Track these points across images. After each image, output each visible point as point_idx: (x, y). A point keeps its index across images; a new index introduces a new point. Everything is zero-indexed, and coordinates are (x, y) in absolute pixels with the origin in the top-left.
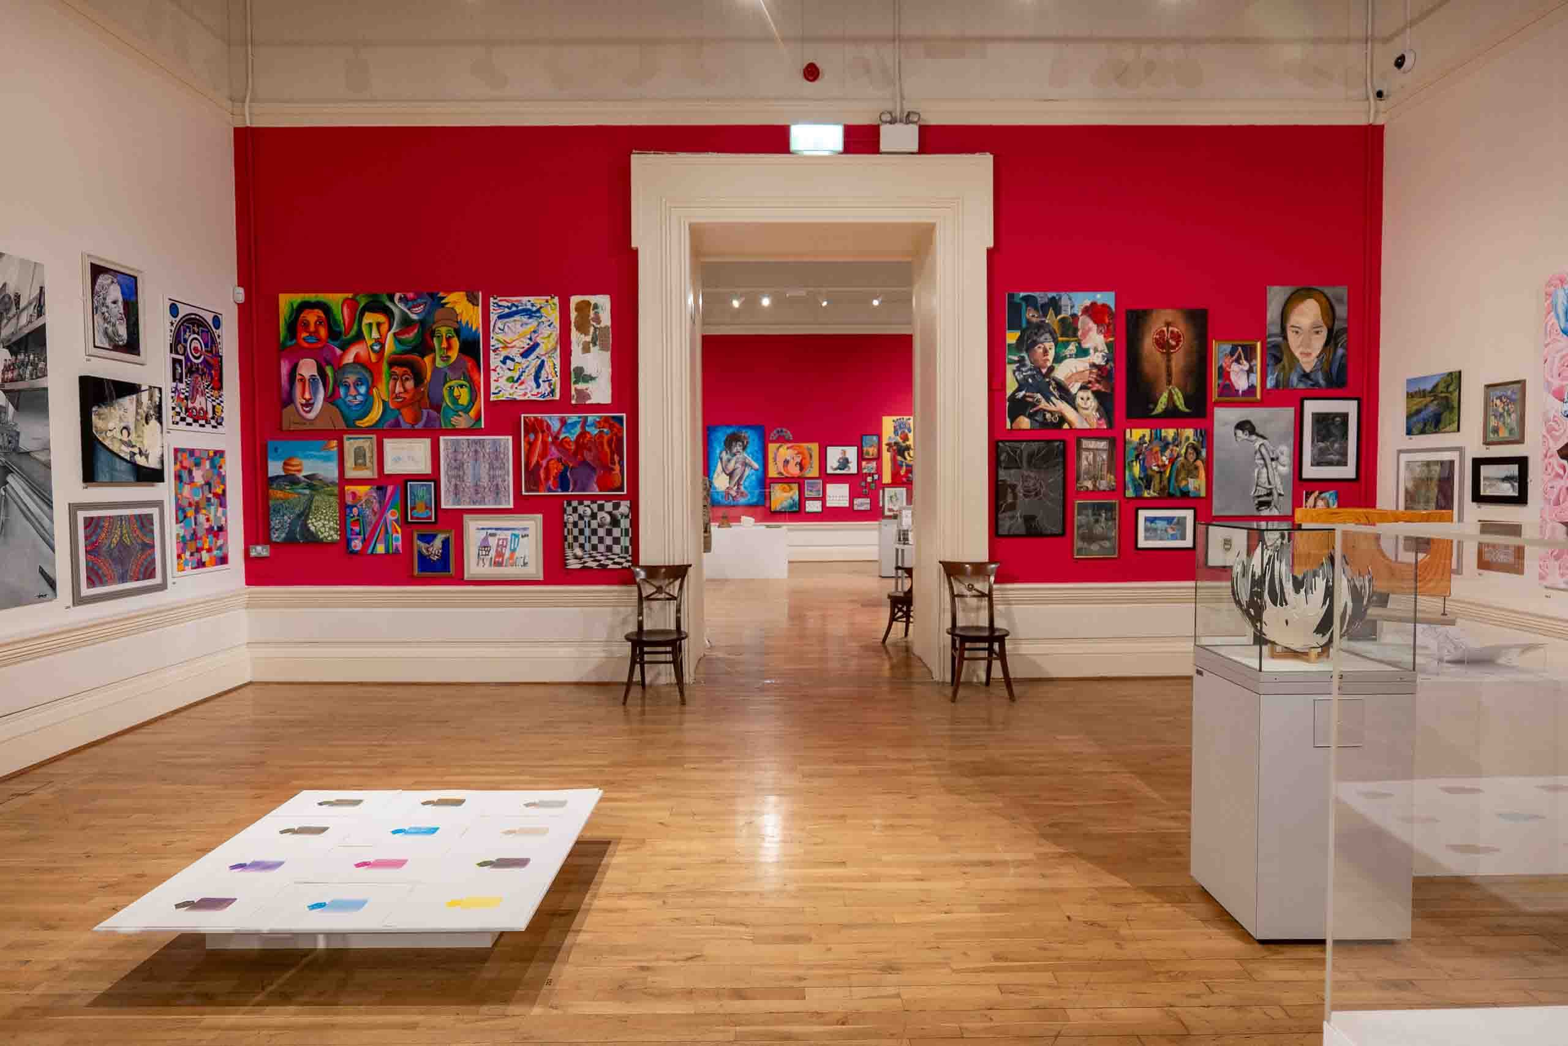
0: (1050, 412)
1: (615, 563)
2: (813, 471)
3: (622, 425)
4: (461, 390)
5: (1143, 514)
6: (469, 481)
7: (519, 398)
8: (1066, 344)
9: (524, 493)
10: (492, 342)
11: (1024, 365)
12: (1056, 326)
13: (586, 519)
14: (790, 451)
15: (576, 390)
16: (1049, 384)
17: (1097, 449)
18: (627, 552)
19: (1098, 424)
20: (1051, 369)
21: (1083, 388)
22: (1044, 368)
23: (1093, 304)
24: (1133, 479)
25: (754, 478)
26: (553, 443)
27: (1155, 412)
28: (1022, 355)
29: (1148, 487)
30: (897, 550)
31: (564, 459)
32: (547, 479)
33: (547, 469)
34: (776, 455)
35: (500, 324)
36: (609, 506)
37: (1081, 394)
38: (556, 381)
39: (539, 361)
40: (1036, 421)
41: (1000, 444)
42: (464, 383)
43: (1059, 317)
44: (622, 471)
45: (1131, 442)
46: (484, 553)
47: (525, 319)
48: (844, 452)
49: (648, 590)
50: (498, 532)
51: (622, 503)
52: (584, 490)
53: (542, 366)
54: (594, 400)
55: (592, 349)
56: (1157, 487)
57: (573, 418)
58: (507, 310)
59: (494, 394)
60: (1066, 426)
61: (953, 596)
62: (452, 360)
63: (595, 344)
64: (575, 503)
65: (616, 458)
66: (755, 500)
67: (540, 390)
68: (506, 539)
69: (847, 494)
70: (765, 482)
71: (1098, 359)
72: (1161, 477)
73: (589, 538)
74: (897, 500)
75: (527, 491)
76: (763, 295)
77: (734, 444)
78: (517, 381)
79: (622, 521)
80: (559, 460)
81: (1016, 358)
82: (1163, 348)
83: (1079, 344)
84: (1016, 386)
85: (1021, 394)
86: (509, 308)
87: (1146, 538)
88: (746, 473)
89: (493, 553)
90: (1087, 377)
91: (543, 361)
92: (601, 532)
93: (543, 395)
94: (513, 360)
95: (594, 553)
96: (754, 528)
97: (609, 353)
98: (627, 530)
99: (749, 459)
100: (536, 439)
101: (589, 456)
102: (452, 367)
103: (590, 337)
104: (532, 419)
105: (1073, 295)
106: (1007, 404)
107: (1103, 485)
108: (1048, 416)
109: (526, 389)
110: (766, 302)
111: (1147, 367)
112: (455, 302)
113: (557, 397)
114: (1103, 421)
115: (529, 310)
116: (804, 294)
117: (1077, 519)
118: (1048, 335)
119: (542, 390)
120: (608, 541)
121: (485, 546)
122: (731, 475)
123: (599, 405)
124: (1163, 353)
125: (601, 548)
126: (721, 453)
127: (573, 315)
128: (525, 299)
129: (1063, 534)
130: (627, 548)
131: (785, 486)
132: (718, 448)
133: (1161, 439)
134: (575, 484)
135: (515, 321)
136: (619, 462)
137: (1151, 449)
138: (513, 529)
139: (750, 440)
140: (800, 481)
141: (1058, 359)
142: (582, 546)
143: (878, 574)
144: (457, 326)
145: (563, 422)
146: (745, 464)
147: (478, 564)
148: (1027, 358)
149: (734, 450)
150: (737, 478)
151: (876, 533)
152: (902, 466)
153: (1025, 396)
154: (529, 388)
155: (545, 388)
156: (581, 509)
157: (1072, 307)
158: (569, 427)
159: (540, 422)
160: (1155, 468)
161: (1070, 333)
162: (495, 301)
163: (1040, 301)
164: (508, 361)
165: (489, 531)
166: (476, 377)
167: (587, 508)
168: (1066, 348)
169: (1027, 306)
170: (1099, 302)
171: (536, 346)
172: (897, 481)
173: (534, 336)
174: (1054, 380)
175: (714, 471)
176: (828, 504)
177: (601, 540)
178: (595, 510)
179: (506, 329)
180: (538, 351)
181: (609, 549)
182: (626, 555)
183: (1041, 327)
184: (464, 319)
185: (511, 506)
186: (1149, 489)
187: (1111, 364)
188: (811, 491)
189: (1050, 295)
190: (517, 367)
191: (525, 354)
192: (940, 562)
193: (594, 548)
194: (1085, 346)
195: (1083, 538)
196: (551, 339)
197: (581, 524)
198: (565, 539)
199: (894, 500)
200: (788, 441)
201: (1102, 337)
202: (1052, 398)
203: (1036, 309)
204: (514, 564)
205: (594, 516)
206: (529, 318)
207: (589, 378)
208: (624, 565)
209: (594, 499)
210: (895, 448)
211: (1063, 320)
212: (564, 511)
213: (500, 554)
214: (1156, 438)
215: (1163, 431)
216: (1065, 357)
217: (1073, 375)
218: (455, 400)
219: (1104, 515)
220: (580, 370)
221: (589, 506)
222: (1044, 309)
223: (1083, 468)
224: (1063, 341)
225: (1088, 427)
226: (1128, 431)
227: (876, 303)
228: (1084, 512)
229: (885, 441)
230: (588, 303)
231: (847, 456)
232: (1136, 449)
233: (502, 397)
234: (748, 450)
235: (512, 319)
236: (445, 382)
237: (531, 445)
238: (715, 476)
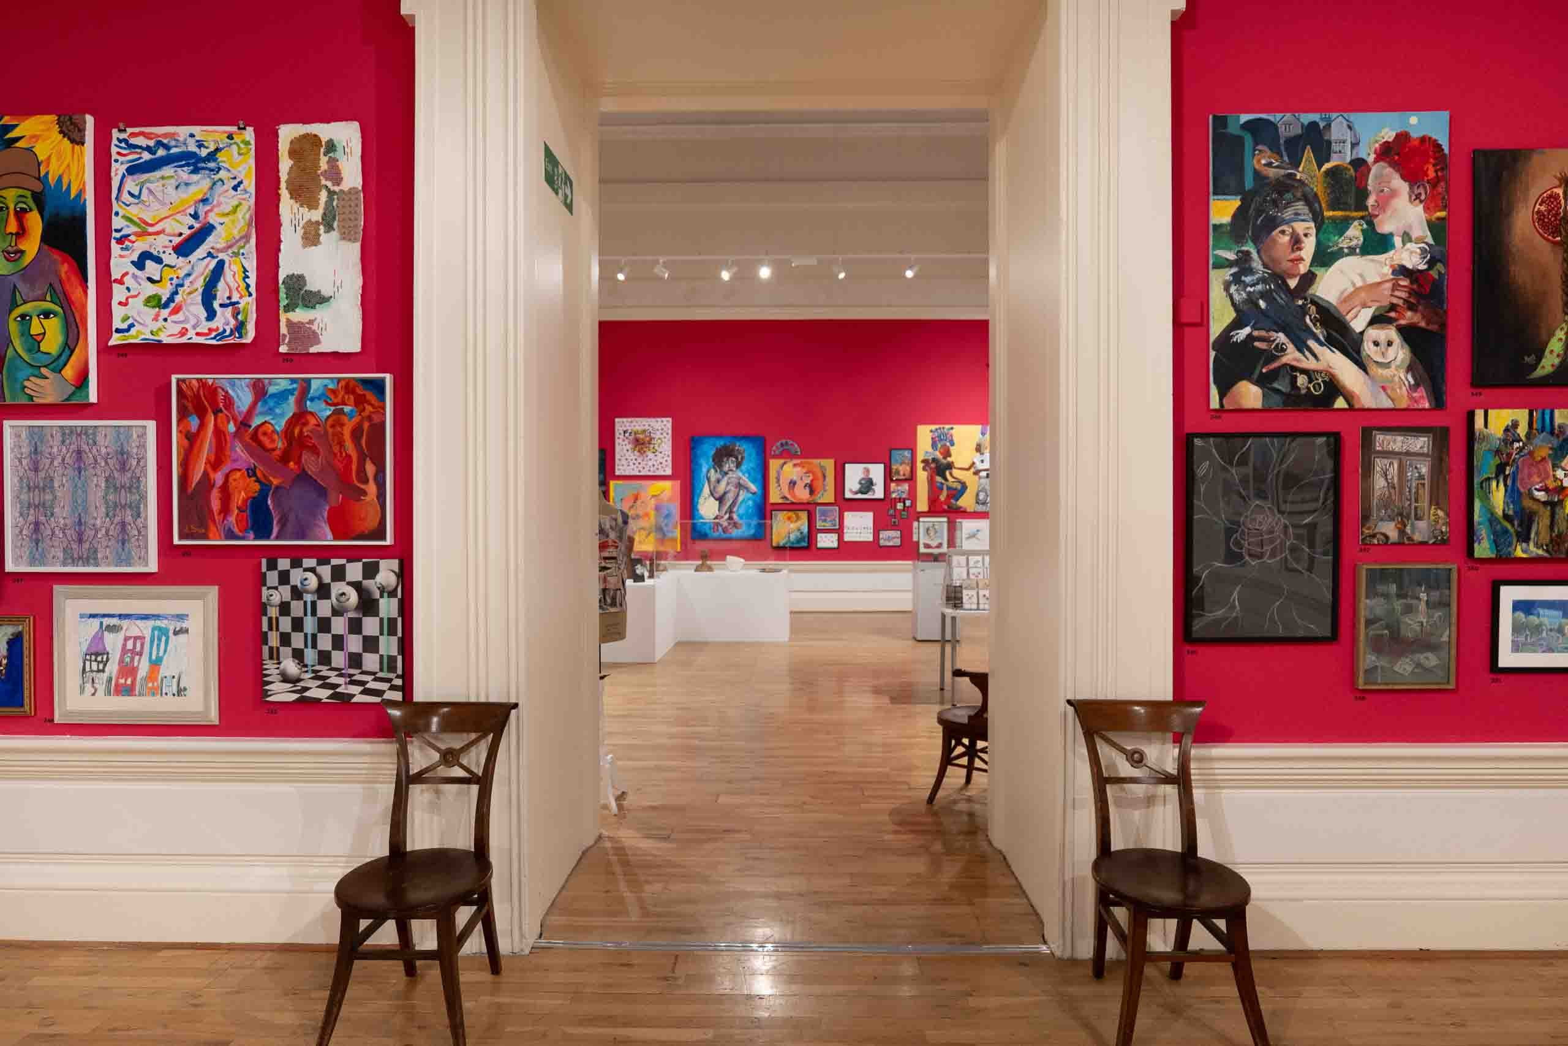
0: (1304, 371)
1: (367, 692)
2: (828, 496)
3: (383, 400)
4: (45, 322)
5: (1509, 595)
6: (63, 514)
7: (166, 340)
8: (1342, 225)
9: (176, 541)
10: (117, 222)
11: (1250, 271)
12: (1318, 187)
13: (308, 598)
14: (798, 469)
15: (290, 324)
16: (1303, 310)
17: (1408, 453)
18: (392, 668)
19: (1411, 398)
20: (1309, 279)
21: (1375, 321)
22: (1293, 276)
23: (1402, 137)
24: (1492, 520)
25: (750, 503)
26: (237, 434)
27: (1539, 372)
28: (1244, 248)
29: (1524, 538)
30: (944, 616)
31: (260, 470)
32: (225, 510)
33: (225, 489)
34: (778, 473)
35: (131, 185)
36: (354, 571)
37: (1374, 333)
38: (249, 304)
39: (213, 263)
40: (1278, 391)
41: (1198, 442)
42: (58, 309)
43: (1327, 166)
44: (381, 495)
45: (1484, 438)
46: (95, 666)
47: (184, 174)
48: (867, 471)
49: (420, 758)
50: (125, 623)
51: (384, 564)
52: (303, 538)
53: (218, 271)
54: (326, 345)
55: (324, 237)
56: (1545, 537)
57: (280, 382)
58: (146, 156)
59: (118, 331)
60: (1340, 403)
61: (1101, 781)
62: (28, 259)
63: (329, 228)
64: (284, 564)
65: (370, 469)
66: (752, 532)
67: (213, 325)
68: (142, 638)
69: (871, 524)
70: (764, 510)
71: (1411, 257)
72: (1553, 515)
73: (314, 637)
74: (936, 532)
75: (181, 537)
76: (761, 263)
77: (725, 459)
78: (166, 306)
79: (383, 603)
80: (251, 472)
81: (1231, 256)
82: (1556, 232)
83: (1370, 224)
84: (1230, 315)
85: (1243, 333)
86: (148, 149)
87: (1516, 648)
88: (741, 498)
89: (112, 668)
90: (1386, 296)
91: (221, 264)
92: (339, 626)
93: (221, 335)
94: (158, 260)
95: (324, 671)
96: (743, 572)
97: (356, 247)
98: (392, 622)
99: (745, 480)
100: (202, 425)
101: (311, 464)
102: (26, 273)
103: (321, 211)
104: (195, 383)
105: (1356, 118)
106: (1212, 354)
107: (1420, 531)
108: (1302, 380)
109: (186, 321)
110: (765, 273)
111: (1520, 275)
112: (35, 137)
113: (250, 336)
114: (1421, 392)
115: (192, 155)
116: (815, 263)
117: (1367, 606)
118: (1301, 206)
119: (218, 323)
120: (354, 644)
121: (96, 653)
122: (721, 500)
123: (335, 355)
124: (1555, 243)
125: (339, 659)
126: (708, 471)
127: (285, 165)
128: (183, 131)
129: (1334, 637)
130: (392, 660)
131: (791, 514)
132: (705, 465)
133: (1552, 433)
134: (283, 523)
135: (163, 178)
136: (375, 478)
137: (1531, 453)
138: (157, 617)
139: (746, 455)
140: (809, 508)
141: (1325, 257)
142: (298, 655)
143: (911, 636)
144: (38, 187)
145: (259, 391)
146: (740, 486)
147: (82, 690)
148: (1255, 255)
149: (726, 468)
150: (728, 504)
151: (909, 576)
152: (942, 489)
153: (1249, 336)
154: (193, 321)
155: (224, 319)
156: (296, 576)
157: (1354, 145)
158: (271, 403)
159: (212, 391)
160: (1541, 495)
161: (1351, 201)
162: (123, 136)
163: (1284, 133)
164: (149, 264)
165: (107, 621)
166: (76, 293)
167: (309, 575)
168: (1341, 233)
169: (1256, 144)
170: (1415, 134)
171: (207, 230)
172: (935, 509)
173: (202, 209)
174: (1313, 302)
175: (699, 495)
176: (847, 538)
177: (338, 642)
178: (327, 579)
179: (144, 197)
180: (211, 242)
181: (355, 661)
182: (391, 675)
183: (1285, 187)
184: (54, 171)
185: (153, 567)
186: (1527, 539)
187: (1440, 266)
188: (825, 521)
189: (1307, 118)
190: (168, 273)
191: (184, 248)
192: (1069, 702)
193: (324, 658)
194: (1385, 226)
195: (1377, 646)
196: (240, 214)
197: (297, 608)
198: (264, 638)
199: (932, 533)
200: (794, 456)
201: (1420, 208)
202: (1311, 343)
203: (1275, 148)
204: (157, 691)
205: (323, 591)
206: (193, 172)
207: (315, 300)
208: (386, 696)
209: (323, 555)
210: (933, 465)
211: (1333, 173)
212: (262, 580)
213: (129, 670)
214: (1543, 429)
215: (1557, 412)
216: (1339, 254)
217: (1357, 290)
218: (34, 343)
219: (1423, 596)
220: (297, 282)
221: (312, 570)
222: (1293, 149)
223: (1377, 493)
224: (1333, 219)
225: (1387, 404)
226: (1479, 415)
227: (909, 274)
228: (1381, 588)
229: (920, 456)
230: (315, 140)
231: (871, 476)
232: (1498, 452)
233: (136, 336)
234: (744, 467)
235: (157, 174)
236: (15, 305)
237: (192, 440)
238: (701, 500)
